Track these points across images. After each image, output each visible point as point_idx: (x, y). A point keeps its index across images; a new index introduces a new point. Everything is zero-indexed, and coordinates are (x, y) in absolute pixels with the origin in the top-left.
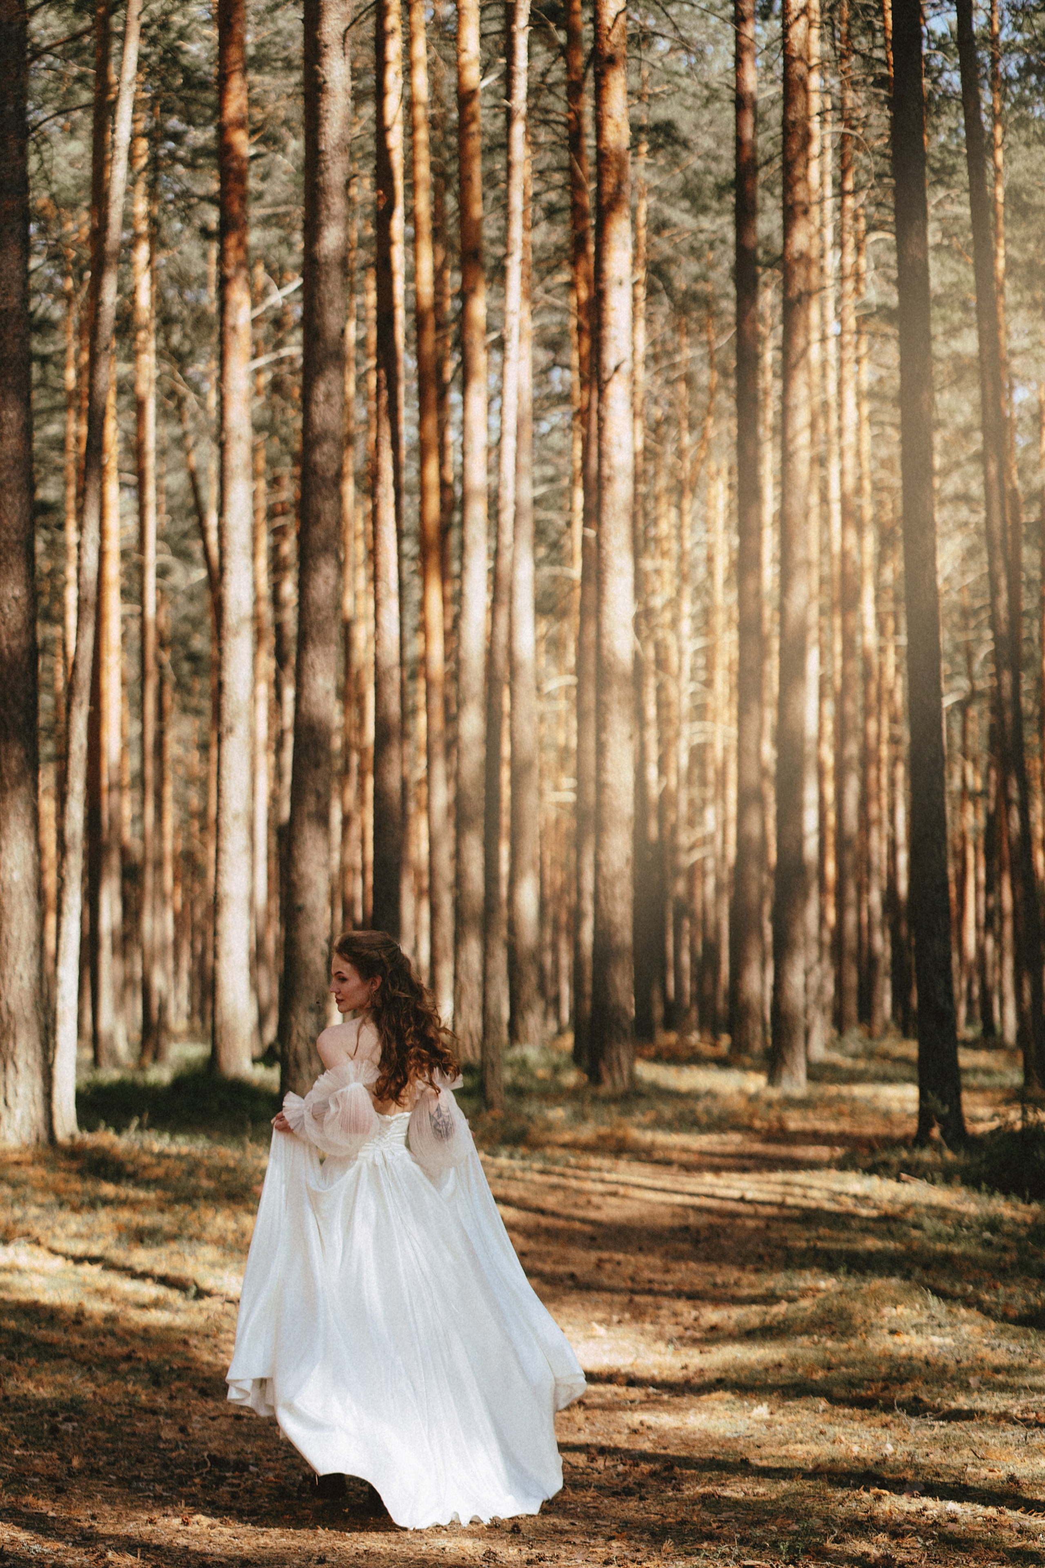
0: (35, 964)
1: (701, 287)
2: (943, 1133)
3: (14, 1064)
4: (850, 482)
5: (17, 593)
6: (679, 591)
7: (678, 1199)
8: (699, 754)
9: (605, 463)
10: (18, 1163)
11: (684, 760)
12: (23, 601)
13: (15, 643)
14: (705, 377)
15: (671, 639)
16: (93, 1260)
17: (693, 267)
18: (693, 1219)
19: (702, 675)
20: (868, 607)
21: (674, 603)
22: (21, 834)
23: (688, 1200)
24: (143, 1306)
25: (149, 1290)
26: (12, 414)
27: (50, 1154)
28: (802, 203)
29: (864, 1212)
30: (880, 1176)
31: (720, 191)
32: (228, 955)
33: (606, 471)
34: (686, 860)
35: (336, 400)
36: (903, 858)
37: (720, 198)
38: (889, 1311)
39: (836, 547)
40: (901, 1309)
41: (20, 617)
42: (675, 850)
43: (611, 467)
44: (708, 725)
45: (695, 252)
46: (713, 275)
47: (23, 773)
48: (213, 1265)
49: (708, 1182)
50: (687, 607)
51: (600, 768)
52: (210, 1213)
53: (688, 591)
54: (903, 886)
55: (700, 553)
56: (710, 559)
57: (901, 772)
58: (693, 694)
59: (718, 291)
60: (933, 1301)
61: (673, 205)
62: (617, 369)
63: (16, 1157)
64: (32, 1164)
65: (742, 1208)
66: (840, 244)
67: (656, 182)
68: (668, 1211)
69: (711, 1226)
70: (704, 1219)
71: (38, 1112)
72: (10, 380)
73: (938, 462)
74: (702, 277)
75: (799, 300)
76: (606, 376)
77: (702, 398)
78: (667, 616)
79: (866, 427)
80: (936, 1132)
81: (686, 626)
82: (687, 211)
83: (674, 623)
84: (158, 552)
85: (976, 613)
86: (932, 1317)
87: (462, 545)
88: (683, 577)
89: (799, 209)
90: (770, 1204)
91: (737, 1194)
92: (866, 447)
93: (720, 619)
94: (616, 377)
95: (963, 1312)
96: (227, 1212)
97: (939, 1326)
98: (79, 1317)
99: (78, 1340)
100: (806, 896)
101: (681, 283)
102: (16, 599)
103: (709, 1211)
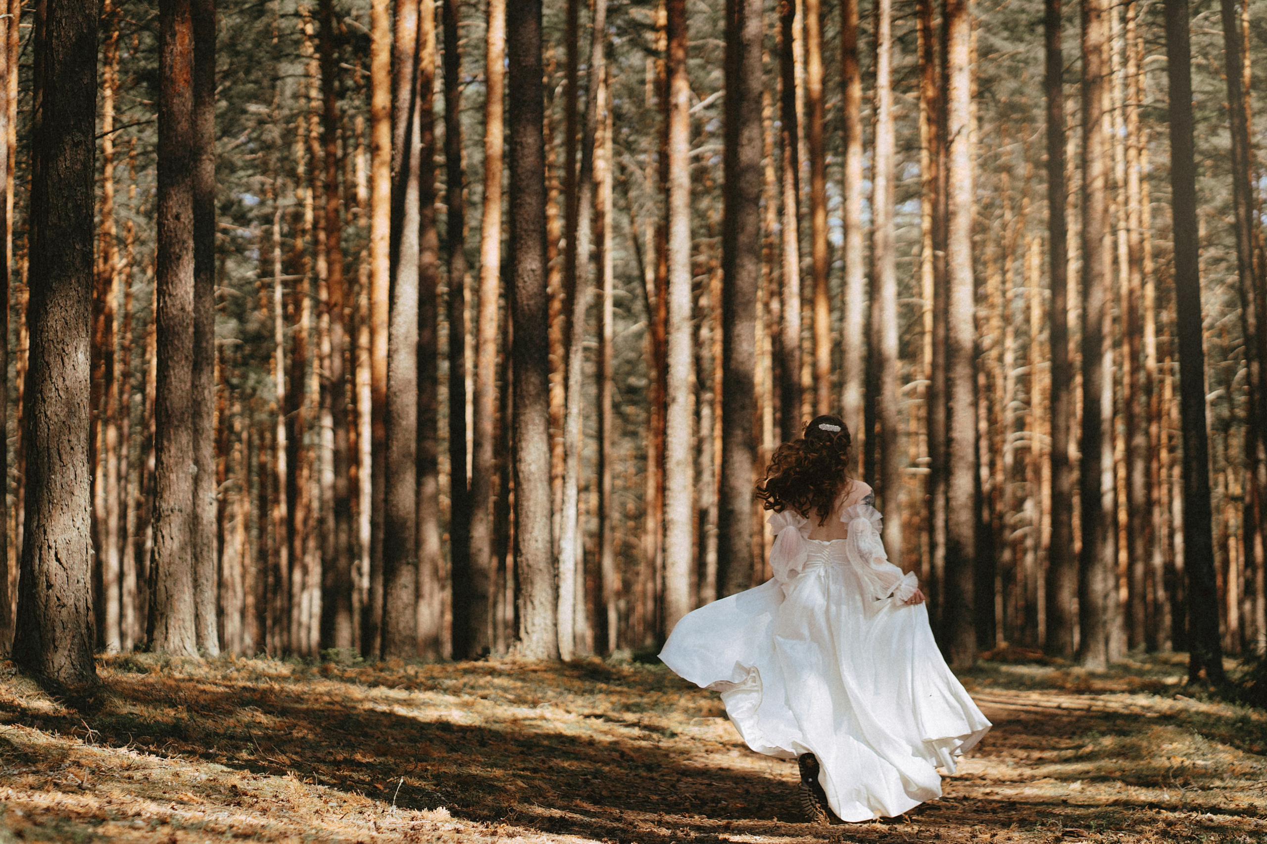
0: (547, 530)
1: (1016, 99)
2: (1208, 674)
3: (532, 602)
4: (1135, 237)
5: (534, 267)
6: (1004, 335)
7: (1013, 707)
8: (1021, 452)
9: (950, 202)
10: (535, 671)
11: (1009, 459)
12: (538, 272)
13: (532, 302)
14: (1023, 169)
15: (997, 371)
16: (598, 717)
17: (1012, 84)
18: (1023, 716)
19: (1021, 396)
20: (1150, 340)
21: (999, 342)
22: (536, 438)
23: (1019, 707)
24: (635, 739)
25: (636, 732)
26: (530, 140)
27: (558, 666)
28: (1095, 9)
29: (1149, 715)
30: (1162, 696)
31: (1031, 27)
32: (673, 564)
33: (951, 208)
34: (1010, 536)
35: (757, 143)
36: (1179, 539)
37: (1032, 31)
38: (1167, 747)
39: (1124, 290)
40: (1175, 745)
41: (536, 284)
42: (1003, 527)
43: (954, 204)
44: (1026, 433)
45: (1014, 72)
46: (1028, 90)
47: (538, 395)
48: (681, 723)
49: (1034, 697)
50: (1010, 343)
51: (949, 428)
52: (676, 697)
53: (1010, 330)
54: (1179, 560)
55: (1019, 304)
56: (1028, 308)
57: (1177, 471)
58: (1016, 409)
59: (1030, 102)
60: (1198, 738)
61: (995, 34)
62: (959, 132)
63: (534, 667)
64: (545, 671)
65: (1059, 711)
66: (1125, 63)
67: (984, 17)
68: (1006, 713)
69: (1036, 720)
70: (1032, 716)
71: (549, 637)
72: (529, 116)
73: (1202, 232)
74: (1019, 92)
75: (1094, 81)
76: (950, 138)
77: (1021, 184)
78: (994, 353)
79: (1146, 201)
80: (1202, 673)
81: (1009, 358)
82: (1006, 39)
83: (1000, 358)
84: (615, 287)
85: (1233, 349)
86: (1198, 749)
87: (844, 269)
88: (1006, 319)
89: (1093, 14)
90: (1081, 710)
91: (1055, 705)
92: (1146, 217)
93: (1035, 354)
94: (958, 138)
95: (1220, 747)
96: (688, 697)
97: (1203, 755)
98: (591, 743)
99: (593, 753)
100: (1105, 539)
101: (1003, 97)
102: (533, 271)
103: (1036, 713)
